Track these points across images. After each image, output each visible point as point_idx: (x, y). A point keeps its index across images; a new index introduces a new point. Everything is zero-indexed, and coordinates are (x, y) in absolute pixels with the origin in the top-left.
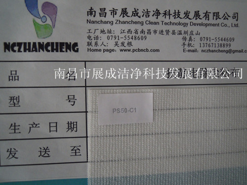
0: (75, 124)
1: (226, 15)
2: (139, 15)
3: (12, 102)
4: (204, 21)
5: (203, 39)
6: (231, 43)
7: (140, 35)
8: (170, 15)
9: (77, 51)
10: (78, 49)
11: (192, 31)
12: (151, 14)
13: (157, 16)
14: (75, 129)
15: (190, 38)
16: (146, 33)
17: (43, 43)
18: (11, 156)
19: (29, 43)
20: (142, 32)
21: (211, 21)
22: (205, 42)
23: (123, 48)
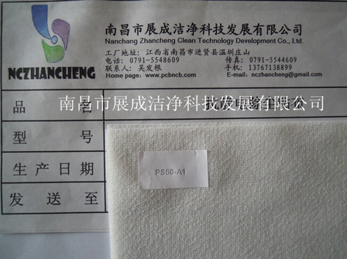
0: (91, 165)
1: (285, 28)
2: (169, 31)
3: (17, 139)
4: (255, 36)
5: (254, 60)
6: (293, 64)
7: (170, 56)
8: (209, 30)
9: (93, 77)
10: (94, 75)
11: (239, 50)
12: (185, 29)
13: (193, 32)
14: (91, 172)
15: (237, 58)
16: (178, 53)
17: (53, 68)
18: (15, 202)
19: (37, 69)
20: (174, 52)
21: (265, 36)
22: (257, 63)
23: (149, 72)
